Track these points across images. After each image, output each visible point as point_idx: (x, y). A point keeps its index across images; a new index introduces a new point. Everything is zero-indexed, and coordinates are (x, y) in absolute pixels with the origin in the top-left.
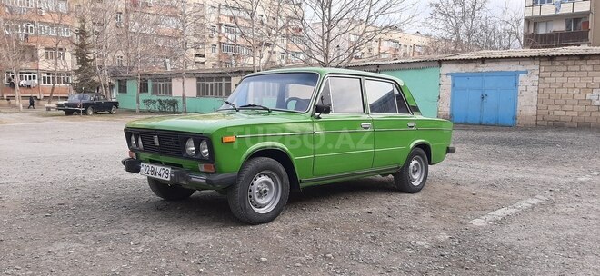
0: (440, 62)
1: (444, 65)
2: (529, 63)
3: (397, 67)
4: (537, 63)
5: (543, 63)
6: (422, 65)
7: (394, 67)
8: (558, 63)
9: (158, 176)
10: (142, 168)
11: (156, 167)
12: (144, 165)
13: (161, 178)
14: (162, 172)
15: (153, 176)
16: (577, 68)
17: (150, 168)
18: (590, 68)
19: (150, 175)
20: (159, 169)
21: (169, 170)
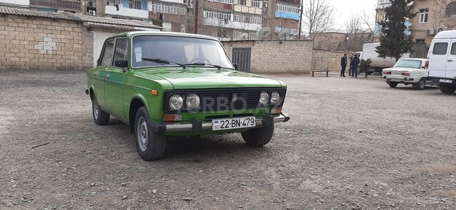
8: (10, 20)
9: (242, 126)
10: (215, 125)
11: (238, 120)
12: (220, 121)
13: (246, 126)
14: (246, 122)
15: (235, 127)
16: (25, 25)
17: (230, 122)
18: (35, 26)
19: (230, 127)
20: (242, 120)
21: (254, 118)
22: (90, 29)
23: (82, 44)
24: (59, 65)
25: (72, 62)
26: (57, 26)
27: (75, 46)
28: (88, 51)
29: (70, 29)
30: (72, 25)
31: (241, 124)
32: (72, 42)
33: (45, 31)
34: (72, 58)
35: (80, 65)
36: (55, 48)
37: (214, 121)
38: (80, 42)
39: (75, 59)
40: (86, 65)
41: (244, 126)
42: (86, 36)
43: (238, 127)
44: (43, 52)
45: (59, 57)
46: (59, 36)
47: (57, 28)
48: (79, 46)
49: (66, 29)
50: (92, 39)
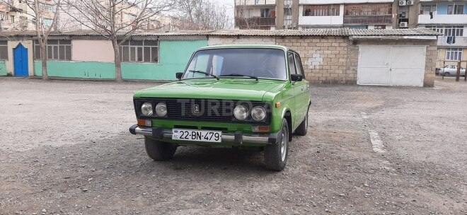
0: (208, 36)
1: (210, 39)
2: (269, 40)
3: (174, 38)
4: (274, 40)
5: (277, 40)
6: (194, 38)
7: (171, 38)
8: (287, 41)
9: (203, 140)
10: (175, 134)
11: (199, 132)
12: (179, 131)
13: (208, 141)
14: (209, 136)
15: (196, 140)
16: (298, 44)
17: (190, 133)
18: (306, 45)
19: (190, 139)
20: (204, 133)
21: (220, 133)
22: (356, 42)
23: (347, 59)
24: (324, 79)
25: (336, 76)
26: (325, 43)
27: (341, 60)
28: (353, 64)
29: (337, 45)
30: (338, 41)
31: (202, 138)
32: (338, 56)
33: (315, 48)
34: (337, 72)
35: (344, 79)
36: (322, 63)
37: (173, 130)
38: (346, 56)
39: (339, 73)
40: (350, 79)
41: (206, 140)
42: (351, 50)
43: (199, 140)
44: (311, 67)
45: (325, 71)
46: (326, 52)
47: (325, 44)
48: (344, 60)
49: (333, 44)
50: (357, 53)
